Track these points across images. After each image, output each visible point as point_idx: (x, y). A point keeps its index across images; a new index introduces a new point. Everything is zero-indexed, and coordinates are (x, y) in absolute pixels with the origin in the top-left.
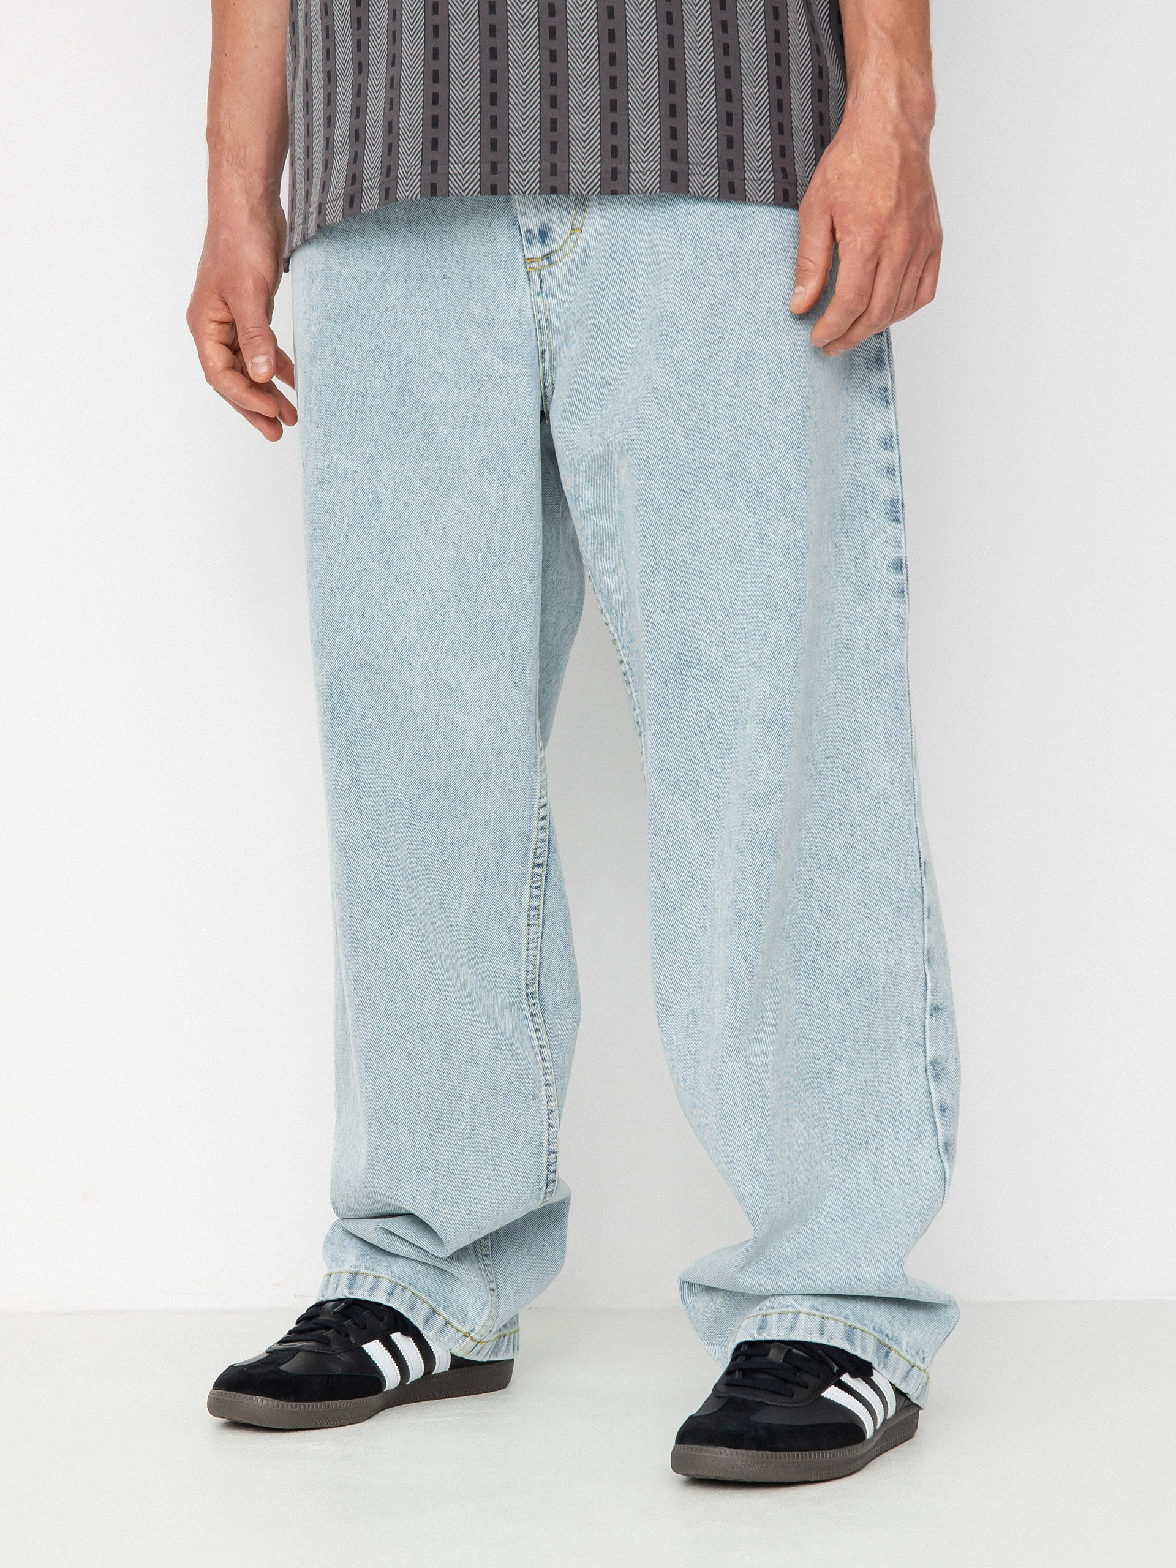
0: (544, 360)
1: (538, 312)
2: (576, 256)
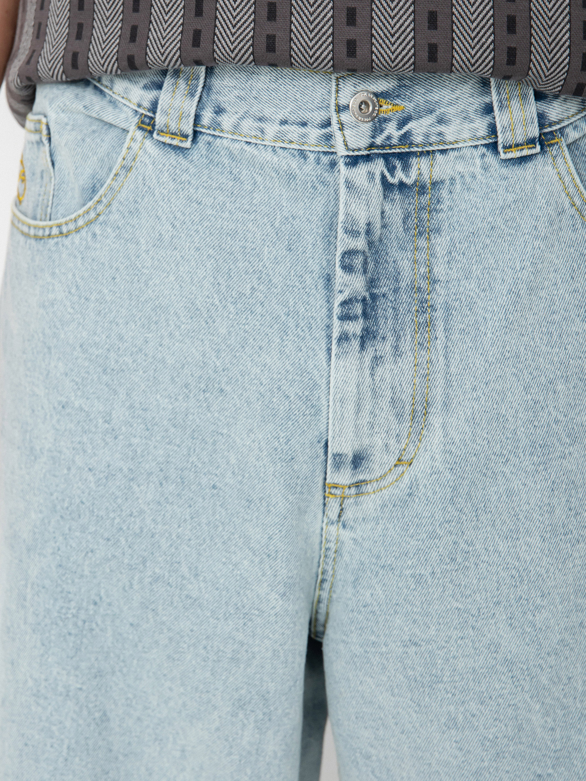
0: (321, 589)
1: (328, 541)
2: (397, 491)
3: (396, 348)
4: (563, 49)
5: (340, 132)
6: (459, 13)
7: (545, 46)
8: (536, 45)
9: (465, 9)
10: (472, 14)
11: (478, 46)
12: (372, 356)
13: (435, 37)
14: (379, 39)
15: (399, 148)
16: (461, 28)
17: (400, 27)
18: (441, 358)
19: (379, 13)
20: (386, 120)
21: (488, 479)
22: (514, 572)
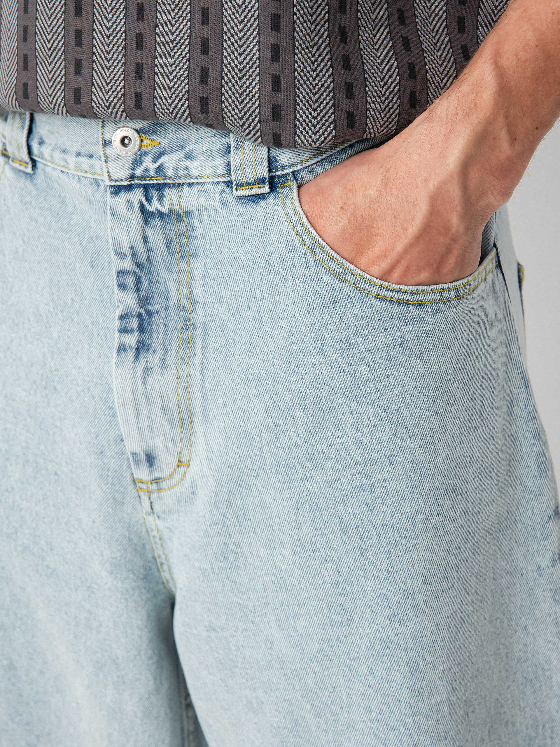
1: (151, 530)
2: (184, 489)
3: (163, 360)
4: (253, 100)
5: (105, 164)
6: (161, 65)
7: (235, 97)
8: (226, 95)
9: (166, 61)
10: (171, 66)
11: (174, 95)
12: (143, 366)
13: (140, 86)
14: (97, 87)
15: (156, 180)
16: (162, 78)
17: (114, 77)
18: (198, 373)
19: (98, 64)
20: (146, 153)
21: (244, 490)
22: (273, 578)
